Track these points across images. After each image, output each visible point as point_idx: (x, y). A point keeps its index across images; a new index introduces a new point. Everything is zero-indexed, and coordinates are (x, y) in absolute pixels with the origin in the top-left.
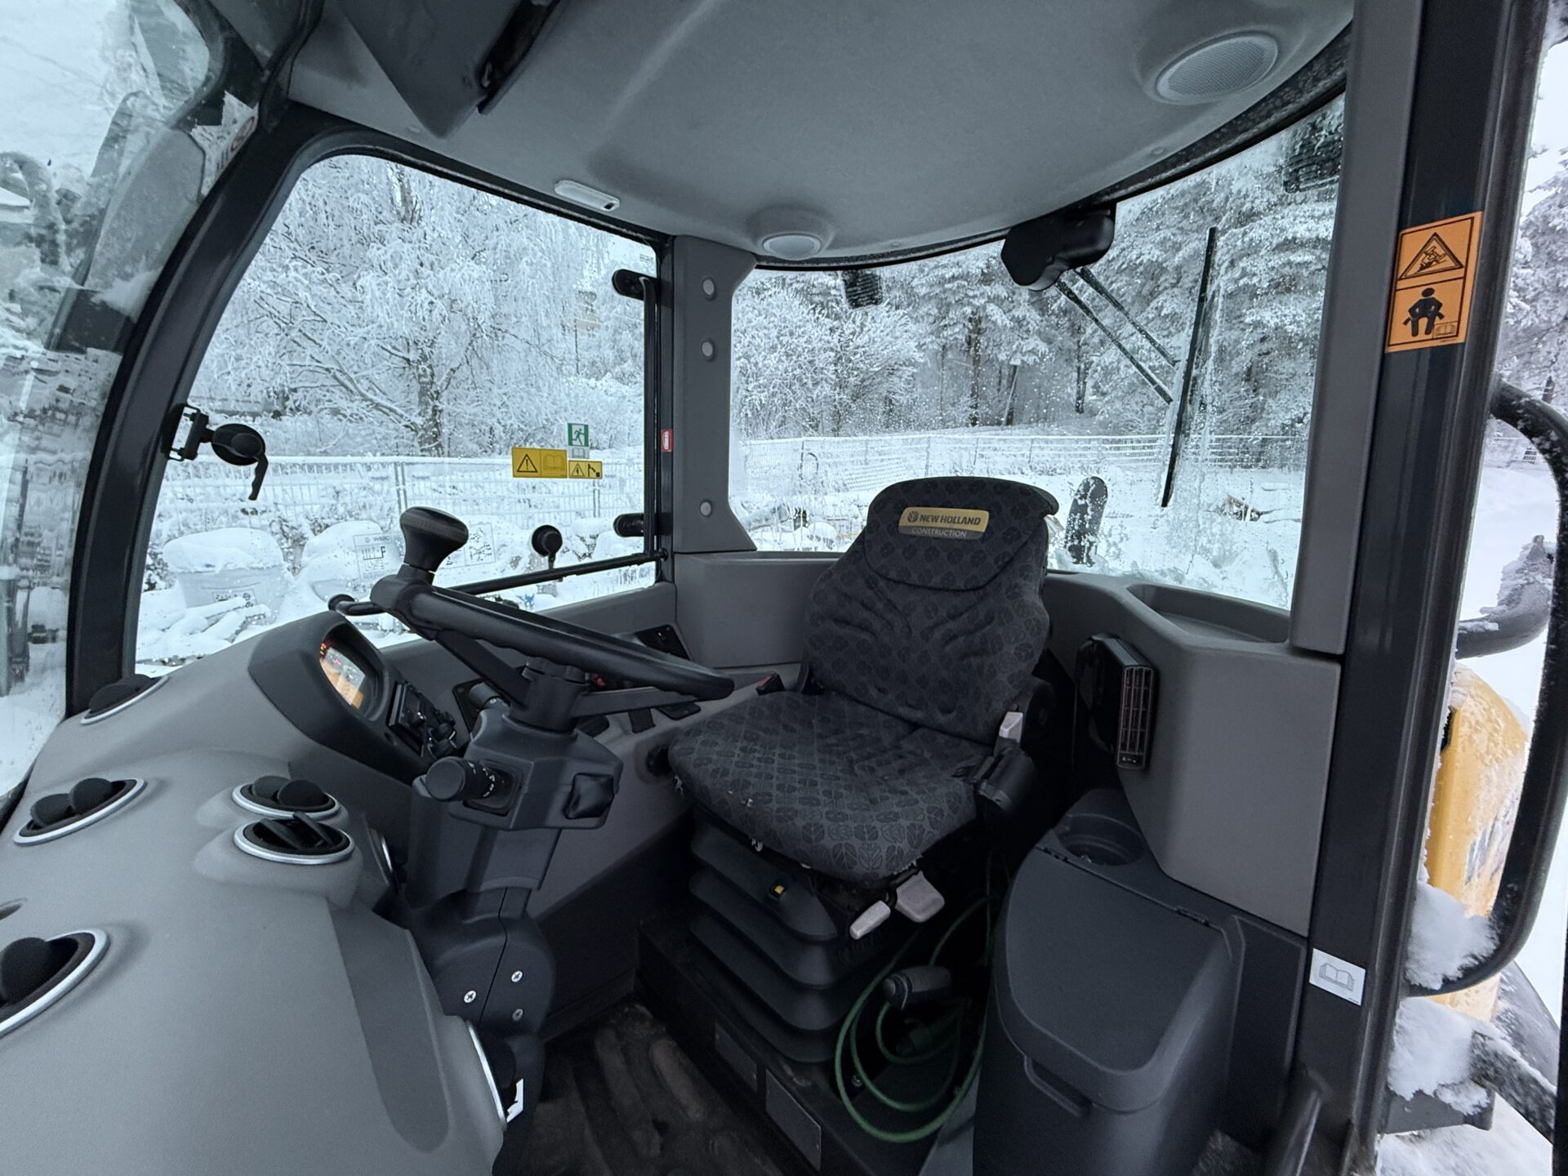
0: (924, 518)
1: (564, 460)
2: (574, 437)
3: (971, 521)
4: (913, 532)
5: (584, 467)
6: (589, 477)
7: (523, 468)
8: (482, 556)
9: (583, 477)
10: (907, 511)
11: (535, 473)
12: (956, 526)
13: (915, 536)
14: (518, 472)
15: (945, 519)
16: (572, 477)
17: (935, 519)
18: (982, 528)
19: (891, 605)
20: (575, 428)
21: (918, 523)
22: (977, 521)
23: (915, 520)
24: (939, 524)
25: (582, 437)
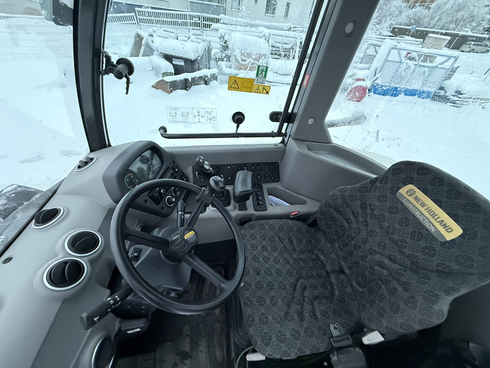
0: (417, 199)
1: (252, 84)
2: (260, 72)
3: (445, 226)
4: (404, 201)
5: (261, 88)
6: (262, 93)
7: (233, 86)
8: (212, 121)
9: (260, 93)
10: (411, 186)
11: (238, 89)
12: (432, 220)
13: (403, 204)
14: (230, 88)
15: (429, 210)
16: (255, 92)
17: (423, 205)
18: (449, 237)
19: (366, 224)
20: (261, 68)
21: (411, 199)
22: (449, 230)
23: (410, 196)
24: (423, 210)
25: (264, 73)
